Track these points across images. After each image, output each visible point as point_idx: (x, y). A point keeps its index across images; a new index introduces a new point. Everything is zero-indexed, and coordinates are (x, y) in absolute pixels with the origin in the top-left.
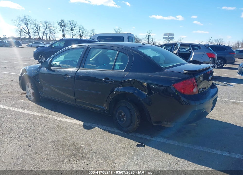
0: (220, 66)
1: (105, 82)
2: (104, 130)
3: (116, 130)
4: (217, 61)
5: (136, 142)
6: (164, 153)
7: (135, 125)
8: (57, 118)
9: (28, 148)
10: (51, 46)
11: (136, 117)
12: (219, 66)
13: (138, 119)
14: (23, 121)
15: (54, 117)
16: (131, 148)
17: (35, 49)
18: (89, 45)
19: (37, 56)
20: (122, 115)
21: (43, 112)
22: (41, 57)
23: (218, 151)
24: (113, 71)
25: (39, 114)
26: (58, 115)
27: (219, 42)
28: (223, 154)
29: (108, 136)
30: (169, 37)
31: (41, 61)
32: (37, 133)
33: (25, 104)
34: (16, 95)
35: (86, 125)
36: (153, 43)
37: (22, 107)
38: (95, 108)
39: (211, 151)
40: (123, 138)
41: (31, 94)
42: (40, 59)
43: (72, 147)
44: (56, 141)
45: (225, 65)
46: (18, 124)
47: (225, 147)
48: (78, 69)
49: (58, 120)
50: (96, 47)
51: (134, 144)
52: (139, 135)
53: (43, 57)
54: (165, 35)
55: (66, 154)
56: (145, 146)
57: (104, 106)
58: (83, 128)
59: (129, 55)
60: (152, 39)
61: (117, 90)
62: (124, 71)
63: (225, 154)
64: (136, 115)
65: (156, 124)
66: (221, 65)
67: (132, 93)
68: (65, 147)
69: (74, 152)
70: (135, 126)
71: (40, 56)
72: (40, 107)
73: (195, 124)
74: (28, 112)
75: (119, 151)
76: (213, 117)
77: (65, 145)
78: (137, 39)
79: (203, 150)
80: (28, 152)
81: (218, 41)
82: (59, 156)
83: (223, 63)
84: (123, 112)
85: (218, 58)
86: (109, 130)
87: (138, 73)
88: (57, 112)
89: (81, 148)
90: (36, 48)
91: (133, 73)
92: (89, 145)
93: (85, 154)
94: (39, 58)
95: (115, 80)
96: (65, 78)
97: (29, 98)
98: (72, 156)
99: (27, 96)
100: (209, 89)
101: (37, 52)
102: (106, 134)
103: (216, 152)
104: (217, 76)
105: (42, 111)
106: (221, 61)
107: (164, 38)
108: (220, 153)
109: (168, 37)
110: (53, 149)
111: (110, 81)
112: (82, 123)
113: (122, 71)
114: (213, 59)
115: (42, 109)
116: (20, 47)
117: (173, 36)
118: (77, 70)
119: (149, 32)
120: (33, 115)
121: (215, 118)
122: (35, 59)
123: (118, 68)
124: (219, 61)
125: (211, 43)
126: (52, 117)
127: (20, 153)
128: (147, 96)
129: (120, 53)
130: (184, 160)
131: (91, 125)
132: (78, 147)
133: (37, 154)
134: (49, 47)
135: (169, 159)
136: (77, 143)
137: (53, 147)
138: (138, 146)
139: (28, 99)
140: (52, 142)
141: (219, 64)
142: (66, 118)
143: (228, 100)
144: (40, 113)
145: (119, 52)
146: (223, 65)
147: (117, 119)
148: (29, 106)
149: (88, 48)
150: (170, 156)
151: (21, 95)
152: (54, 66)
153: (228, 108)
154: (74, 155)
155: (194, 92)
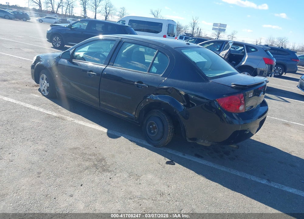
0: (278, 75)
1: (137, 86)
2: (131, 141)
3: (144, 143)
4: (275, 68)
5: (166, 158)
6: (196, 174)
7: (167, 139)
8: (76, 121)
9: (44, 152)
10: (70, 27)
11: (169, 131)
12: (276, 75)
13: (171, 133)
14: (37, 121)
15: (72, 119)
16: (160, 164)
17: (49, 29)
18: (122, 38)
19: (51, 37)
20: (153, 126)
21: (59, 112)
22: (56, 40)
23: (256, 178)
24: (148, 74)
25: (55, 114)
26: (77, 118)
27: (282, 42)
28: (262, 182)
29: (135, 148)
30: (220, 28)
31: (55, 45)
32: (54, 137)
33: (37, 99)
34: (27, 87)
35: (110, 133)
36: (198, 33)
37: (35, 103)
38: (122, 115)
39: (248, 177)
40: (152, 152)
41: (46, 88)
42: (55, 42)
43: (93, 157)
44: (75, 149)
45: (284, 73)
46: (31, 124)
47: (265, 175)
48: (107, 66)
49: (78, 124)
50: (130, 41)
51: (163, 160)
52: (169, 151)
53: (59, 39)
54: (215, 25)
55: (87, 164)
56: (176, 164)
57: (133, 114)
58: (107, 136)
59: (169, 58)
60: (198, 29)
61: (150, 97)
62: (162, 76)
63: (264, 182)
64: (169, 128)
65: (190, 141)
66: (280, 73)
67: (168, 103)
68: (85, 157)
69: (96, 163)
70: (166, 141)
71: (55, 38)
72: (56, 105)
73: (235, 146)
74: (41, 110)
75: (146, 167)
76: (258, 138)
77: (86, 154)
78: (179, 27)
79: (240, 175)
80: (44, 157)
81: (281, 40)
82: (79, 166)
83: (281, 71)
84: (155, 123)
85: (278, 64)
86: (137, 141)
87: (177, 81)
88: (76, 114)
89: (103, 159)
90: (50, 27)
91: (172, 80)
92: (113, 156)
93: (108, 166)
94: (54, 40)
95: (150, 85)
96: (89, 74)
97: (43, 92)
98: (93, 167)
99: (39, 90)
100: (258, 107)
101: (52, 32)
102: (132, 145)
103: (254, 178)
104: (272, 87)
105: (58, 110)
106: (280, 68)
107: (213, 29)
108: (258, 180)
109: (218, 27)
110: (72, 157)
111: (144, 86)
112: (105, 130)
113: (159, 76)
114: (270, 66)
115: (58, 108)
116: (28, 21)
117: (225, 28)
118: (105, 67)
119: (194, 19)
120: (48, 114)
121: (259, 139)
122: (48, 41)
123: (155, 72)
124: (277, 68)
125: (272, 42)
126: (70, 119)
127: (35, 158)
128: (184, 109)
129: (160, 53)
130: (217, 184)
131: (116, 133)
132: (101, 158)
133: (54, 161)
134: (67, 27)
135: (201, 181)
136: (99, 153)
137: (72, 155)
138: (168, 163)
139: (41, 94)
140: (71, 149)
141: (277, 71)
142: (87, 122)
143: (279, 119)
144: (56, 112)
145: (159, 51)
146: (282, 73)
147: (147, 130)
148: (43, 103)
149: (120, 41)
150: (202, 178)
151: (33, 88)
152: (76, 58)
153: (277, 129)
154: (95, 165)
155: (240, 110)
